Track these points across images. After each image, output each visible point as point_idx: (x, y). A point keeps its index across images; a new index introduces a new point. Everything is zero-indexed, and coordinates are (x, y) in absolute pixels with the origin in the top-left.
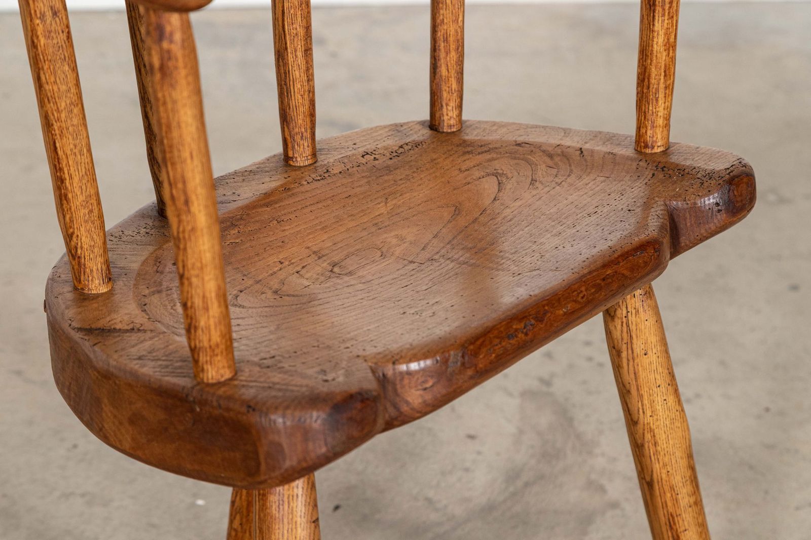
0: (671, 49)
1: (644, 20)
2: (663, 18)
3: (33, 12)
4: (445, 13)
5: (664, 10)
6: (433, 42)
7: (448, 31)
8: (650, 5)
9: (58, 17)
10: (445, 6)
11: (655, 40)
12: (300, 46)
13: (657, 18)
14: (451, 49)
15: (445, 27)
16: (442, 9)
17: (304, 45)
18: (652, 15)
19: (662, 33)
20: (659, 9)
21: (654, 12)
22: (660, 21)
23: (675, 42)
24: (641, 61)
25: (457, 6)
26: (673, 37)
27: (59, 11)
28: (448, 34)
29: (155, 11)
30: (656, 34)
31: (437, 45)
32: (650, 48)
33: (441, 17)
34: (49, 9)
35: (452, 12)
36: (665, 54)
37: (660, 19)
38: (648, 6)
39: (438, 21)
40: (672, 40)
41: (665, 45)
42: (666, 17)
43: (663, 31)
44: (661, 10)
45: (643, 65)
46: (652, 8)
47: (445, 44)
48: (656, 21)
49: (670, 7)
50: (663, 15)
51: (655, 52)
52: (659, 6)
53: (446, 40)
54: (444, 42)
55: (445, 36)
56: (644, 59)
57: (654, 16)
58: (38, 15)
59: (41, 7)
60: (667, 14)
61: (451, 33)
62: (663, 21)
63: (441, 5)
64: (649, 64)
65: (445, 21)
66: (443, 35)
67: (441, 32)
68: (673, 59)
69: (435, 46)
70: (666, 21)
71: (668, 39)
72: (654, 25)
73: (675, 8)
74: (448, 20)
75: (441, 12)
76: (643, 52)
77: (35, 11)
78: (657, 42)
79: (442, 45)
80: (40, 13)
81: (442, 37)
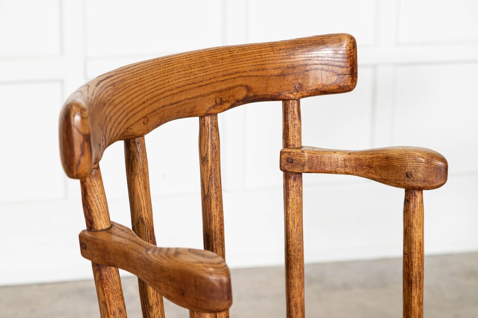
0: (421, 305)
1: (406, 291)
2: (416, 289)
3: (109, 311)
4: (295, 292)
5: (416, 285)
6: (288, 308)
7: (297, 301)
8: (409, 283)
9: (122, 313)
10: (294, 289)
11: (413, 301)
12: (223, 316)
13: (413, 289)
14: (299, 311)
15: (295, 299)
16: (293, 289)
17: (226, 314)
18: (410, 288)
19: (416, 297)
20: (414, 285)
21: (411, 286)
22: (415, 291)
23: (423, 301)
24: (405, 313)
25: (301, 288)
26: (421, 299)
27: (122, 310)
28: (297, 303)
29: (197, 312)
30: (413, 298)
31: (291, 309)
32: (410, 306)
33: (293, 294)
34: (118, 309)
35: (299, 291)
36: (418, 308)
37: (415, 290)
38: (408, 283)
39: (291, 296)
40: (421, 300)
41: (418, 304)
42: (418, 289)
43: (417, 296)
44: (415, 285)
45: (406, 315)
46: (410, 284)
47: (296, 308)
48: (413, 291)
49: (420, 283)
50: (416, 288)
51: (413, 307)
52: (414, 283)
53: (296, 306)
54: (295, 307)
55: (295, 304)
56: (407, 312)
57: (411, 289)
58: (112, 313)
59: (113, 308)
60: (418, 287)
61: (299, 302)
62: (416, 291)
63: (292, 288)
64: (410, 314)
65: (295, 296)
66: (294, 304)
67: (293, 302)
68: (422, 310)
69: (290, 310)
70: (418, 291)
71: (419, 300)
72: (411, 293)
73: (422, 283)
74: (297, 295)
75: (293, 291)
76: (406, 308)
77: (111, 311)
78: (414, 302)
79: (294, 309)
80: (113, 312)
81: (293, 305)
